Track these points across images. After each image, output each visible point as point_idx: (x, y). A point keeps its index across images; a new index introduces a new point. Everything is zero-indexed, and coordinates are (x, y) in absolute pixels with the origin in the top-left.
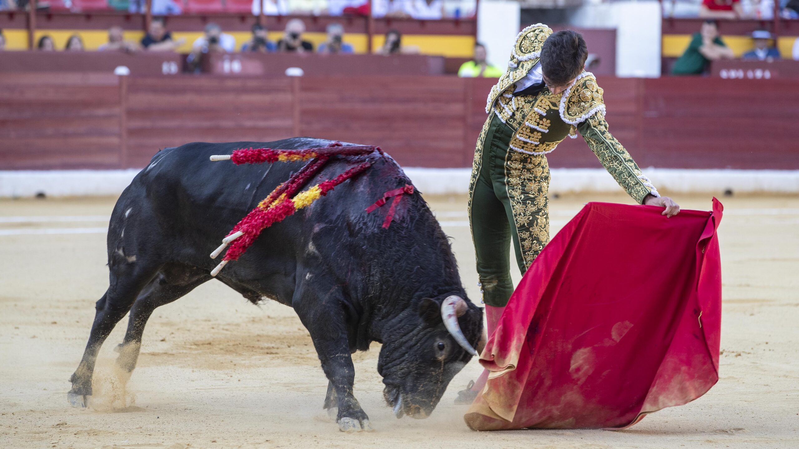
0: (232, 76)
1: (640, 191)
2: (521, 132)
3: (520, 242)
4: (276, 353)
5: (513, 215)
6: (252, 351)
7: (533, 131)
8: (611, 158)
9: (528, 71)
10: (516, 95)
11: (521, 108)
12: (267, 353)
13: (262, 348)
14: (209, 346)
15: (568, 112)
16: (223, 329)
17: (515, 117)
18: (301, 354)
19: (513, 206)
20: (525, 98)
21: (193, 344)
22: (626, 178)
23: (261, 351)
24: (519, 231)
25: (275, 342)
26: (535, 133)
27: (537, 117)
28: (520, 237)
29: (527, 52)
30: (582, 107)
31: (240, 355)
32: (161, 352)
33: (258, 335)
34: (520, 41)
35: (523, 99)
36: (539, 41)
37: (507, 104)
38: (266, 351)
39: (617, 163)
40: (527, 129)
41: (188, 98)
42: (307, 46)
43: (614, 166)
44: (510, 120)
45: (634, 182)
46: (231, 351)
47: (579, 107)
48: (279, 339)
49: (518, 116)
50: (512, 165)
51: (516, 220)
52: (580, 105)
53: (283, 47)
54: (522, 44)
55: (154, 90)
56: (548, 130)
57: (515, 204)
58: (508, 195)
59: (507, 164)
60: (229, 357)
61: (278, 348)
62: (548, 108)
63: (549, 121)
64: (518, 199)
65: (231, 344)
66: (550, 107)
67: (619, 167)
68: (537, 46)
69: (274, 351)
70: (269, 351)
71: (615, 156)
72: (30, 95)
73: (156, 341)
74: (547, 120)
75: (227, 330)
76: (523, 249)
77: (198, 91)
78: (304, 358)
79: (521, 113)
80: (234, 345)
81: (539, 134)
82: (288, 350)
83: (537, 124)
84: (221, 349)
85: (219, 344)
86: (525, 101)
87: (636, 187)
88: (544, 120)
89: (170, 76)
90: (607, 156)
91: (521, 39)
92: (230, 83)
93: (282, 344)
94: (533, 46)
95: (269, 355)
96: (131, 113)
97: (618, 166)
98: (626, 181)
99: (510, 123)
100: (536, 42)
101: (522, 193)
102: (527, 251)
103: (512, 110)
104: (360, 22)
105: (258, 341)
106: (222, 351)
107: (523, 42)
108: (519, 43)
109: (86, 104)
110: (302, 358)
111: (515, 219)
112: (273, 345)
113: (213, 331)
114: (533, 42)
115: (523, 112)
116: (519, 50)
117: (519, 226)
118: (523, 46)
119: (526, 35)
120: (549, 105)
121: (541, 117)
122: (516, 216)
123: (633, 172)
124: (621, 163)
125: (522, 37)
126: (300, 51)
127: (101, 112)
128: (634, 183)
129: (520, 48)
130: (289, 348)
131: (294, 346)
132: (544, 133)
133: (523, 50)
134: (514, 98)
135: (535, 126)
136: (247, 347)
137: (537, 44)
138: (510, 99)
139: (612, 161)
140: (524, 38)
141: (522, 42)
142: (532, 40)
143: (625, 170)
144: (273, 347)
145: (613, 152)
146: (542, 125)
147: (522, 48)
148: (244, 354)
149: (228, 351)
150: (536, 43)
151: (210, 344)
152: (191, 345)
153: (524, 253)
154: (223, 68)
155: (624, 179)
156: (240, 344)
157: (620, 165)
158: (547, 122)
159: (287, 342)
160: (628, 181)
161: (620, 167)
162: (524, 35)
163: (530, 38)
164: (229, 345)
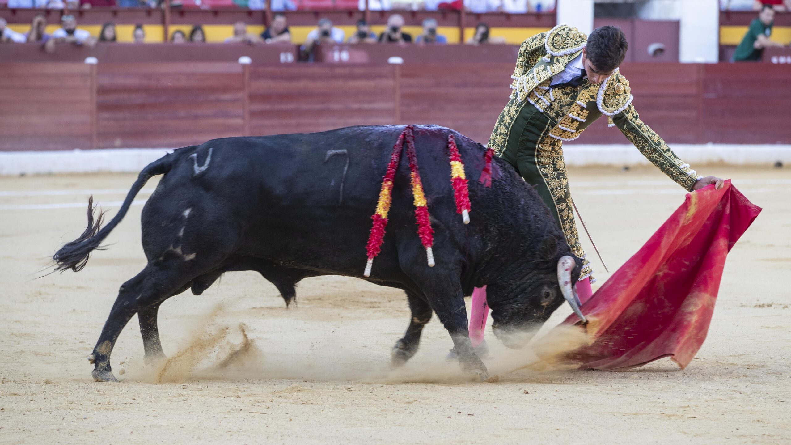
0: (341, 64)
1: (687, 180)
2: (564, 122)
3: (558, 213)
4: (378, 307)
5: (549, 190)
6: (357, 305)
7: (573, 120)
8: (651, 150)
9: (565, 65)
10: (554, 87)
11: (559, 99)
12: (370, 307)
13: (366, 303)
14: (319, 301)
15: (605, 104)
16: (332, 286)
17: (552, 107)
18: (400, 308)
19: (548, 182)
20: (562, 90)
21: (305, 299)
22: (668, 169)
23: (365, 305)
24: (556, 203)
25: (377, 297)
26: (575, 123)
27: (579, 109)
28: (558, 209)
29: (560, 48)
30: (617, 100)
31: (346, 308)
32: (278, 306)
33: (363, 292)
34: (552, 38)
35: (560, 91)
36: (571, 39)
37: (544, 95)
38: (369, 305)
39: (657, 155)
40: (569, 119)
41: (302, 84)
42: (407, 38)
43: (654, 158)
44: (547, 109)
45: (678, 172)
46: (338, 305)
47: (615, 100)
48: (381, 294)
49: (556, 106)
50: (543, 147)
51: (553, 194)
52: (616, 98)
53: (385, 39)
54: (554, 40)
55: (273, 77)
56: (585, 120)
57: (550, 180)
58: (541, 173)
59: (539, 147)
60: (337, 311)
61: (380, 303)
62: (587, 101)
63: (587, 112)
64: (552, 175)
65: (339, 299)
66: (589, 100)
67: (659, 159)
68: (570, 43)
69: (376, 305)
70: (372, 305)
71: (654, 149)
72: (166, 82)
73: (274, 296)
74: (586, 111)
75: (335, 287)
76: (561, 219)
77: (313, 78)
78: (403, 311)
79: (558, 103)
80: (341, 300)
81: (578, 123)
82: (388, 304)
83: (578, 114)
84: (330, 304)
85: (329, 299)
86: (562, 93)
87: (681, 177)
88: (584, 111)
89: (287, 65)
90: (646, 149)
91: (553, 36)
92: (339, 71)
93: (383, 299)
94: (565, 42)
95: (371, 309)
96: (254, 97)
97: (658, 157)
98: (669, 171)
99: (548, 112)
100: (568, 39)
101: (554, 170)
102: (565, 221)
103: (549, 100)
104: (453, 16)
105: (362, 296)
106: (331, 305)
107: (555, 39)
108: (551, 40)
109: (213, 90)
110: (401, 311)
111: (551, 193)
112: (376, 300)
113: (323, 287)
114: (565, 39)
115: (561, 103)
116: (552, 46)
117: (557, 199)
118: (555, 42)
119: (558, 33)
120: (588, 98)
121: (582, 108)
122: (552, 190)
123: (674, 162)
124: (661, 155)
125: (554, 35)
126: (402, 43)
127: (227, 96)
128: (678, 174)
129: (553, 44)
130: (389, 303)
131: (393, 300)
132: (582, 122)
133: (556, 46)
134: (551, 90)
135: (576, 117)
136: (353, 301)
137: (570, 41)
138: (547, 91)
139: (652, 153)
140: (556, 35)
141: (553, 39)
142: (564, 38)
143: (666, 161)
144: (376, 302)
145: (652, 145)
146: (582, 115)
147: (554, 44)
148: (350, 307)
149: (336, 305)
150: (568, 41)
151: (320, 299)
152: (304, 300)
153: (563, 222)
154: (333, 57)
155: (667, 169)
156: (346, 299)
157: (660, 157)
158: (586, 113)
159: (388, 298)
160: (671, 171)
161: (661, 159)
162: (556, 33)
163: (562, 36)
164: (337, 300)
